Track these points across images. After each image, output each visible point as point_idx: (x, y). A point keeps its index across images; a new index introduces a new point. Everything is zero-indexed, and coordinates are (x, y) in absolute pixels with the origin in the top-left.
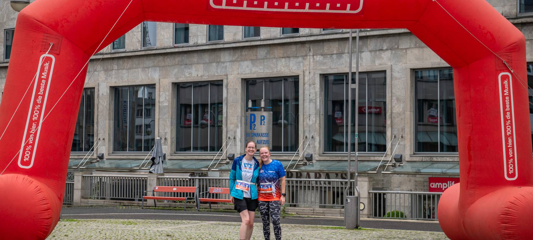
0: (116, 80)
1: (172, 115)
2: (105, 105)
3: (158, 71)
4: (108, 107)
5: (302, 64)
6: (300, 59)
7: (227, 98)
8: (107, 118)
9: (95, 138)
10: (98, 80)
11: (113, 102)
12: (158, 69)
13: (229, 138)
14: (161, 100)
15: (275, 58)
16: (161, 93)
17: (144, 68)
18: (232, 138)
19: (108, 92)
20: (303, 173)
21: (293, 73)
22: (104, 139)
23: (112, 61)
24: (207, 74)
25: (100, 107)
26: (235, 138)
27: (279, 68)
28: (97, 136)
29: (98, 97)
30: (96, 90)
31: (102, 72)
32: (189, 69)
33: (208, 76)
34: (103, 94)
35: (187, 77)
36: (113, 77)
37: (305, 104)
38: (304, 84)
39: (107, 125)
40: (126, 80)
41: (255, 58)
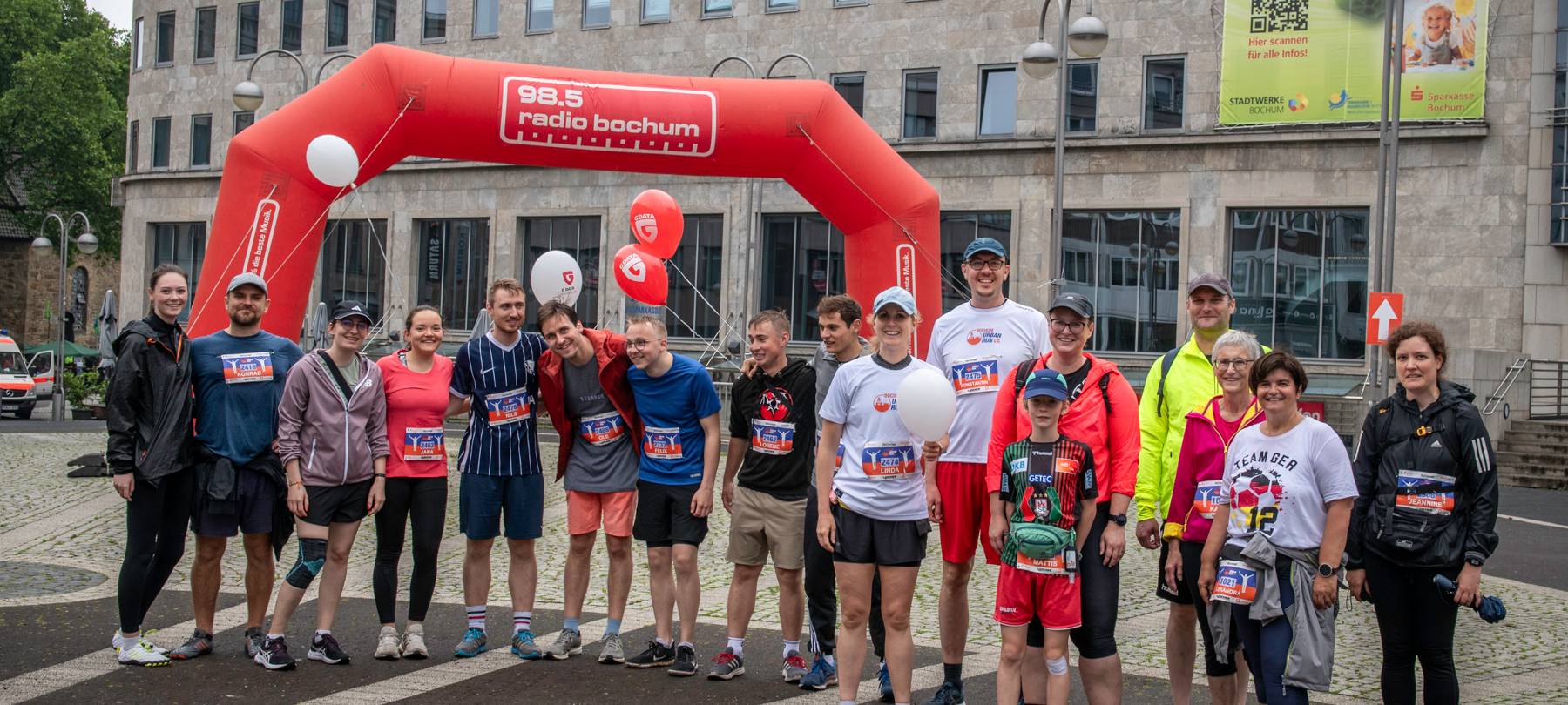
0: (422, 208)
1: (516, 271)
2: (404, 249)
3: (494, 196)
4: (409, 252)
5: (728, 196)
6: (726, 187)
7: (606, 246)
8: (407, 271)
9: (386, 305)
10: (393, 206)
11: (418, 245)
12: (494, 192)
13: (608, 312)
14: (498, 245)
15: (686, 183)
16: (498, 234)
17: (472, 190)
18: (612, 312)
19: (410, 228)
20: (724, 373)
21: (714, 209)
22: (400, 307)
23: (417, 176)
24: (576, 205)
25: (396, 252)
26: (617, 313)
27: (692, 200)
28: (390, 302)
29: (392, 236)
30: (389, 223)
31: (401, 193)
32: (547, 194)
33: (577, 208)
34: (400, 231)
35: (542, 208)
36: (419, 202)
37: (732, 261)
38: (731, 229)
39: (407, 283)
40: (441, 208)
41: (654, 181)
